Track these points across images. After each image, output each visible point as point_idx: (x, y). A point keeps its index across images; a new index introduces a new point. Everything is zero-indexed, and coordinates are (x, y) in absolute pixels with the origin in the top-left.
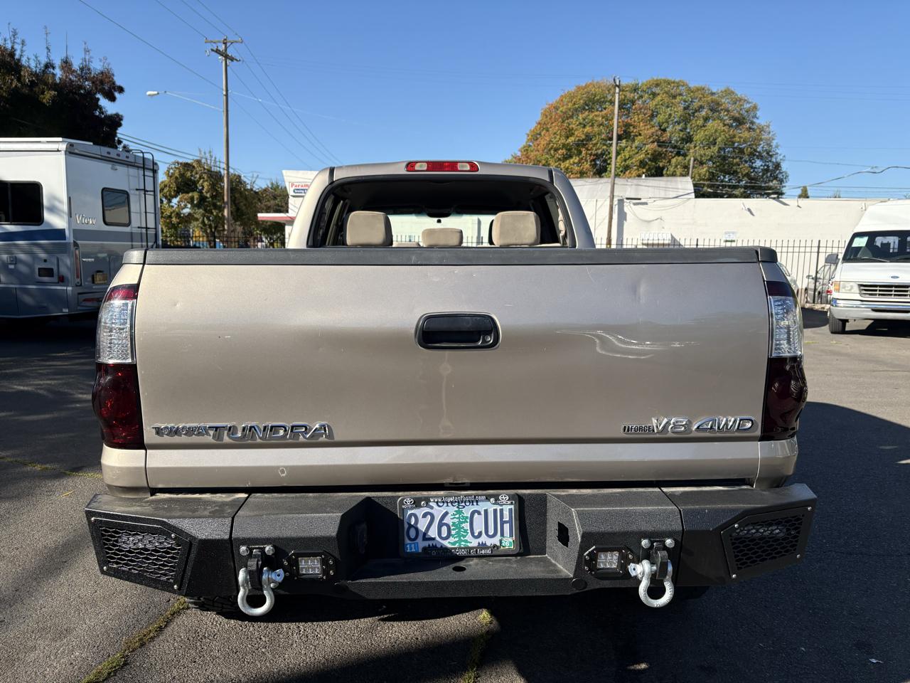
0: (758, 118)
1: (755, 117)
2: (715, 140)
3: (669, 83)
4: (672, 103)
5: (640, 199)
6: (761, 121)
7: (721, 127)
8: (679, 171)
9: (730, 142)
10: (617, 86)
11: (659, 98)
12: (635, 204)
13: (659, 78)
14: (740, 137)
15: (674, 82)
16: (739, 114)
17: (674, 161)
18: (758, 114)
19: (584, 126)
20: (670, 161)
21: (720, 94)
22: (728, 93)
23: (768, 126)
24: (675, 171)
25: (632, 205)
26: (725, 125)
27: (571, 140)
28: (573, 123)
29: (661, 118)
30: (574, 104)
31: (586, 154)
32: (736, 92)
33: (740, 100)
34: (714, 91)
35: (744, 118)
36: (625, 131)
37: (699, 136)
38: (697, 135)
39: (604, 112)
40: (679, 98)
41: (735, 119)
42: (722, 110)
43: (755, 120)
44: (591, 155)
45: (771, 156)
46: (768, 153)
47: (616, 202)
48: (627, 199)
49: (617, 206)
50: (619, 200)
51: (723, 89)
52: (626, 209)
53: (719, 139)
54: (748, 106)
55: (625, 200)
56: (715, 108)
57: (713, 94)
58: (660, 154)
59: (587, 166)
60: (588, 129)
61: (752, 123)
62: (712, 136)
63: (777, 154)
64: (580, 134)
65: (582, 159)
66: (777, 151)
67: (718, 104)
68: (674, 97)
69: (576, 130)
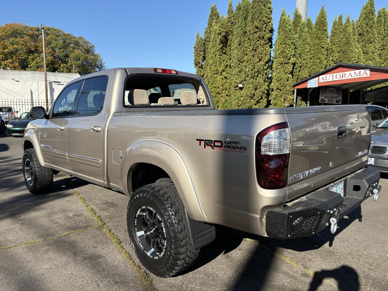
0: (95, 51)
1: (94, 50)
2: (79, 58)
3: (54, 30)
4: (57, 39)
5: (60, 82)
6: (96, 52)
7: (81, 53)
8: (65, 70)
9: (86, 59)
10: (42, 28)
11: (50, 36)
12: (57, 84)
13: (49, 27)
14: (90, 58)
15: (56, 30)
16: (87, 48)
17: (62, 65)
18: (95, 49)
19: (13, 45)
20: (60, 66)
21: (78, 38)
22: (81, 38)
23: (100, 55)
24: (63, 70)
25: (56, 85)
26: (82, 52)
27: (6, 50)
28: (7, 42)
29: (52, 45)
30: (6, 33)
31: (16, 58)
32: (85, 38)
33: (87, 42)
34: (75, 37)
35: (90, 50)
36: (35, 49)
37: (72, 55)
38: (71, 55)
39: (24, 39)
40: (60, 38)
41: (86, 50)
42: (80, 45)
43: (94, 51)
44: (18, 59)
45: (102, 67)
46: (101, 66)
47: (48, 83)
48: (54, 82)
49: (49, 85)
50: (49, 82)
51: (79, 36)
52: (54, 87)
53: (81, 58)
54: (91, 45)
55: (53, 82)
56: (77, 44)
57: (75, 38)
58: (54, 62)
59: (17, 64)
60: (15, 46)
61: (93, 53)
62: (78, 56)
63: (104, 66)
64: (11, 48)
65: (14, 61)
66: (104, 65)
67: (78, 42)
68: (58, 36)
69: (9, 46)
